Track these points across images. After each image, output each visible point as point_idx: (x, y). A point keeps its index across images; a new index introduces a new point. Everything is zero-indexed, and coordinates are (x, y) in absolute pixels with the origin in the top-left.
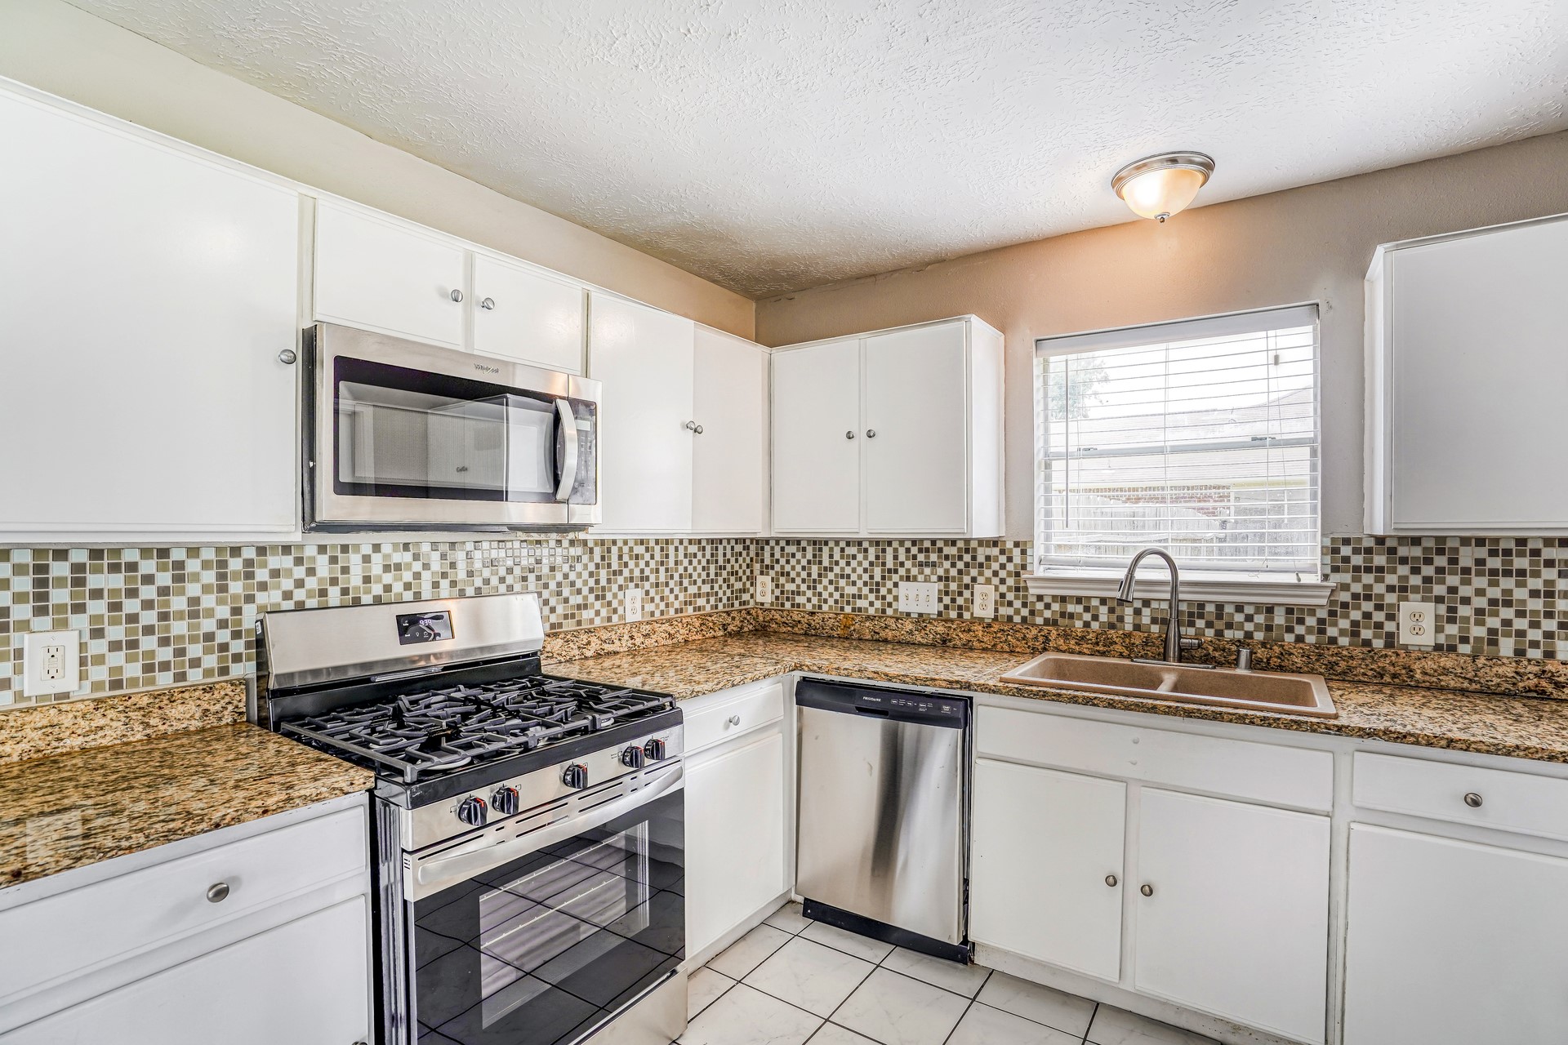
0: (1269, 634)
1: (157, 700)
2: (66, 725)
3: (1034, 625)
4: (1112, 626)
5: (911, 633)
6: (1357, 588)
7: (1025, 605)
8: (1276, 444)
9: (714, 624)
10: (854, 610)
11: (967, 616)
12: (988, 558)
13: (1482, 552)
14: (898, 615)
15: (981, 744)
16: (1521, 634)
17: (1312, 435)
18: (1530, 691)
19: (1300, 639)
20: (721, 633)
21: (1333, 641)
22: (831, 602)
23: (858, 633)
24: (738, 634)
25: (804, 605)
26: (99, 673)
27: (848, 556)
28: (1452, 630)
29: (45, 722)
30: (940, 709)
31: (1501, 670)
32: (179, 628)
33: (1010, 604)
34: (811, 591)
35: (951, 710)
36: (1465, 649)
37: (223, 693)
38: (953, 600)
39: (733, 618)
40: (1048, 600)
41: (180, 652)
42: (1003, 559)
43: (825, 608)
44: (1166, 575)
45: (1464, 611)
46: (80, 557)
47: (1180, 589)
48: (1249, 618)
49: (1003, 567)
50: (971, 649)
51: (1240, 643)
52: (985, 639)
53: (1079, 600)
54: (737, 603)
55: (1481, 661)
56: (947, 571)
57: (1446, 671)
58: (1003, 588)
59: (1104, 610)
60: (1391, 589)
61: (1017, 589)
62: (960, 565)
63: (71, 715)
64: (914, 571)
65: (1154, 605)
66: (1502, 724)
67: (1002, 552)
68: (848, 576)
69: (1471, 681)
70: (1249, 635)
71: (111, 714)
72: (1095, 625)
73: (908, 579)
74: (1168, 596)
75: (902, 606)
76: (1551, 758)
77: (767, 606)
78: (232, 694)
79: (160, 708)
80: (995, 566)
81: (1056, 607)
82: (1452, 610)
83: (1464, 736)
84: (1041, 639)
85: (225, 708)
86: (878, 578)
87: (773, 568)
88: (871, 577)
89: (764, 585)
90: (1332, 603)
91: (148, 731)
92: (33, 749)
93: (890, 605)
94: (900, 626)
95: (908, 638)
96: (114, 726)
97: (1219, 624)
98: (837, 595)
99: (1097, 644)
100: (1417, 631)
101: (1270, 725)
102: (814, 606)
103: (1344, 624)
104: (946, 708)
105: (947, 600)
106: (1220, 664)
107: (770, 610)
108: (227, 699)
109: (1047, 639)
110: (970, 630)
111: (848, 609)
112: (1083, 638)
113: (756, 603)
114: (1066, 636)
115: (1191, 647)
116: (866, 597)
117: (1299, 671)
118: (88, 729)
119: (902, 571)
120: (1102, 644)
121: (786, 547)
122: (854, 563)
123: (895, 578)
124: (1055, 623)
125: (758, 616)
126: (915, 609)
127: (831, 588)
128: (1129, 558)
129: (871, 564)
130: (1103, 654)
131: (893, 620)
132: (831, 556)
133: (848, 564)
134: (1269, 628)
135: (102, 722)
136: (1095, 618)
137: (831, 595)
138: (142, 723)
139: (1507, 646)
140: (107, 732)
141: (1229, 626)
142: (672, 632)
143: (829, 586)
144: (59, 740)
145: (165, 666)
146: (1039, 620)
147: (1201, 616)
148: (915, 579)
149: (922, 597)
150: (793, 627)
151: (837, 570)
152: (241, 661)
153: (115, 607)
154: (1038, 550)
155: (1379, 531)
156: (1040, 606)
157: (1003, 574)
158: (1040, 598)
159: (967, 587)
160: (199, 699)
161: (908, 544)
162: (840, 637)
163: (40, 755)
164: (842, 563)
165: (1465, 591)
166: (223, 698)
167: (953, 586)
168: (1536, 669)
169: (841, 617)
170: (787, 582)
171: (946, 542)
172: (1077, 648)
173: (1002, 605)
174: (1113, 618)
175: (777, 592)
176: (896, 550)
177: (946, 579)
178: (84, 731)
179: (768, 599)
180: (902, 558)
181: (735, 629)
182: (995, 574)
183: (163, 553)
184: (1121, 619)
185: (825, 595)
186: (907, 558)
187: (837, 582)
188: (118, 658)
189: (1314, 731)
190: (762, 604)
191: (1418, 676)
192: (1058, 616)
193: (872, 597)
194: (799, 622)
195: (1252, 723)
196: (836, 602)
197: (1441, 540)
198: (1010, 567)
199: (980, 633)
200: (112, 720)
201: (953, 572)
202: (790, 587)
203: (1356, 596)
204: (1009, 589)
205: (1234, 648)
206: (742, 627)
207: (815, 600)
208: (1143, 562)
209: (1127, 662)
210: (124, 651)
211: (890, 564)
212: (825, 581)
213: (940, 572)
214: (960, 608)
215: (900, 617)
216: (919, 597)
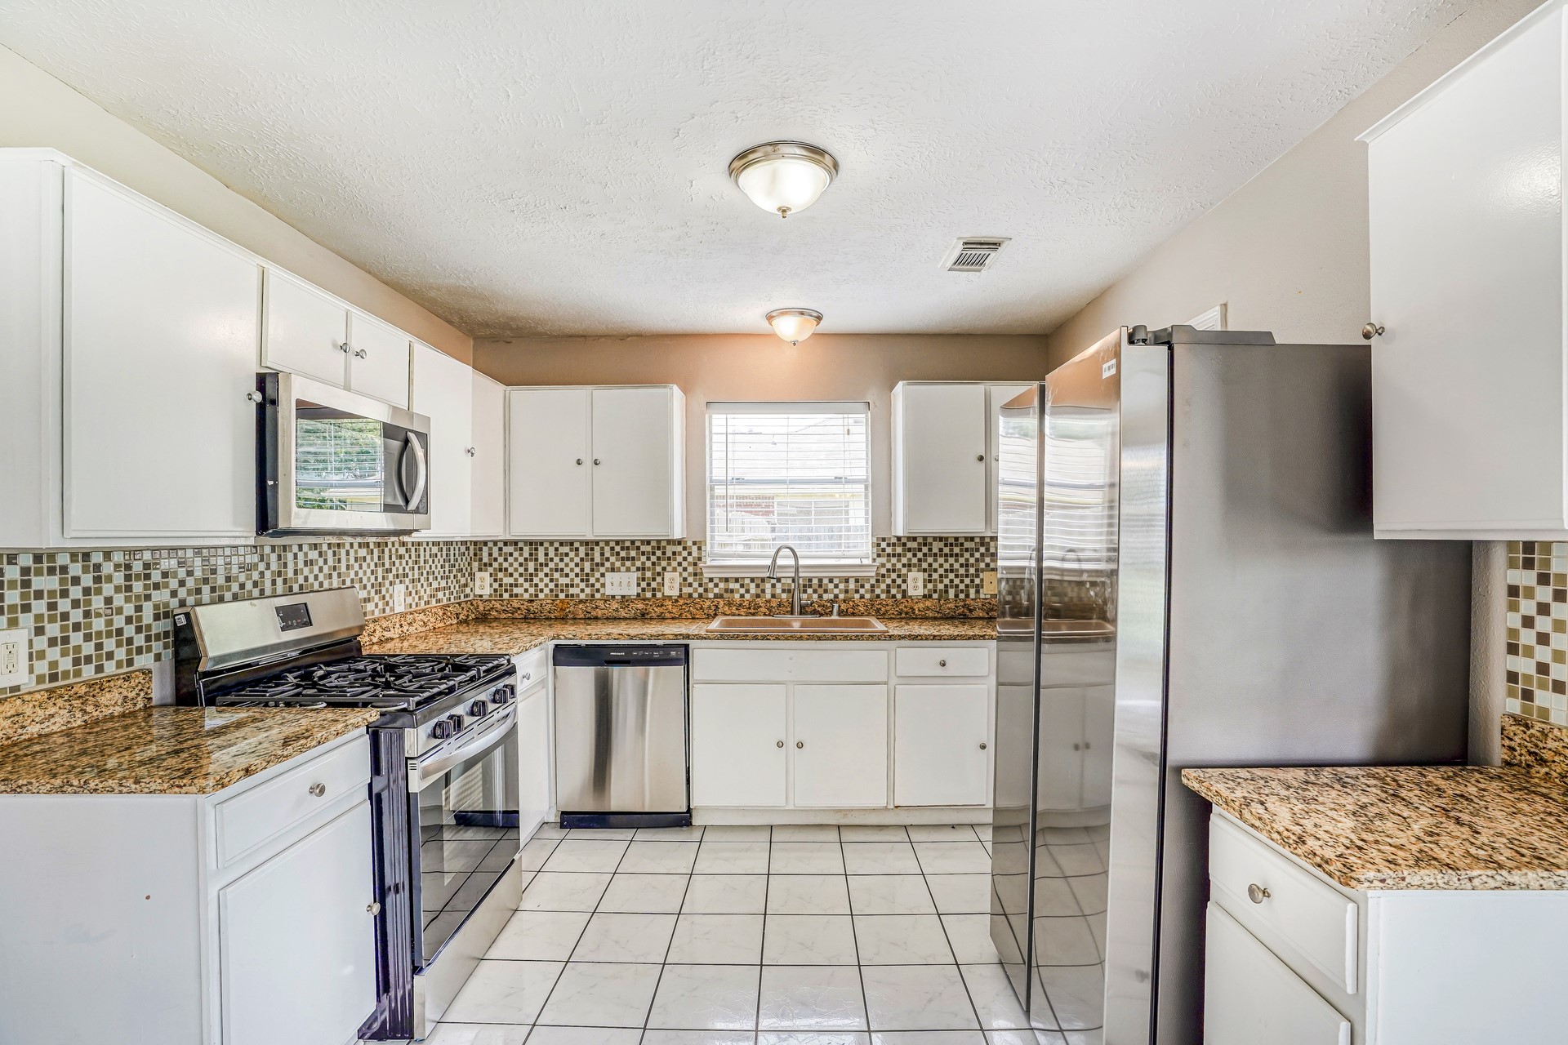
0: (847, 595)
1: (92, 689)
2: (28, 714)
3: (707, 599)
4: (758, 596)
5: (617, 610)
6: (889, 566)
7: (701, 585)
8: (848, 482)
9: (451, 613)
10: (567, 596)
11: (659, 595)
12: (674, 553)
13: (941, 545)
14: (605, 598)
15: (697, 676)
16: (957, 586)
17: (865, 477)
18: (961, 615)
19: (862, 597)
20: (455, 621)
21: (878, 596)
22: (546, 591)
23: (573, 613)
24: (466, 622)
25: (522, 595)
26: (42, 667)
27: (562, 554)
28: (930, 586)
29: (13, 712)
30: (670, 654)
31: (949, 605)
32: (99, 624)
33: (690, 585)
34: (528, 583)
35: (677, 654)
36: (935, 596)
37: (137, 681)
38: (649, 585)
39: (463, 609)
40: (716, 581)
41: (99, 647)
42: (685, 554)
43: (541, 596)
44: (792, 562)
45: (935, 576)
46: (26, 560)
47: (800, 570)
48: (836, 586)
49: (685, 559)
50: (664, 619)
51: (832, 602)
52: (674, 611)
53: (737, 580)
54: (462, 596)
55: (942, 602)
56: (643, 563)
57: (928, 608)
58: (685, 574)
59: (753, 586)
60: (904, 566)
61: (695, 574)
62: (653, 558)
63: (31, 705)
64: (618, 564)
65: (783, 581)
66: (952, 629)
67: (685, 549)
68: (562, 570)
69: (938, 612)
70: (836, 596)
71: (60, 702)
72: (747, 596)
73: (613, 570)
74: (793, 575)
75: (609, 591)
76: (969, 639)
77: (484, 598)
78: (143, 682)
79: (94, 696)
80: (680, 559)
81: (722, 585)
82: (930, 576)
83: (938, 634)
84: (713, 608)
85: (138, 695)
86: (587, 570)
87: (491, 565)
88: (582, 570)
89: (482, 579)
90: (877, 574)
91: (86, 717)
92: (4, 736)
93: (598, 591)
94: (607, 606)
95: (615, 614)
96: (62, 714)
97: (820, 591)
98: (552, 585)
99: (750, 608)
100: (915, 588)
101: (859, 639)
102: (531, 595)
103: (883, 586)
104: (673, 653)
105: (644, 585)
106: (821, 615)
107: (490, 601)
108: (140, 687)
109: (717, 607)
110: (662, 605)
111: (562, 596)
112: (740, 605)
113: (475, 596)
114: (730, 604)
115: (807, 605)
116: (578, 586)
117: (862, 615)
118: (43, 717)
119: (608, 565)
120: (753, 609)
121: (504, 548)
122: (566, 560)
123: (602, 570)
124: (721, 596)
125: (478, 606)
126: (618, 592)
127: (547, 580)
128: (772, 552)
129: (582, 559)
130: (753, 614)
131: (602, 602)
132: (546, 554)
133: (562, 560)
134: (847, 591)
135: (52, 710)
136: (748, 591)
137: (546, 585)
138: (81, 710)
139: (952, 592)
140: (57, 719)
141: (826, 591)
142: (426, 621)
143: (545, 579)
144: (23, 727)
145: (88, 660)
146: (711, 595)
147: (810, 586)
148: (619, 570)
149: (624, 583)
150: (513, 614)
151: (552, 565)
152: (142, 653)
153: (52, 606)
154: (708, 547)
155: (900, 533)
156: (711, 585)
157: (685, 564)
158: (711, 580)
159: (659, 574)
160: (121, 687)
161: (612, 544)
162: (556, 618)
163: (10, 742)
164: (557, 560)
165: (935, 565)
166: (137, 686)
167: (648, 574)
168: (962, 603)
169: (558, 602)
170: (505, 576)
171: (643, 542)
172: (737, 612)
173: (685, 586)
174: (759, 591)
175: (496, 585)
176: (602, 549)
177: (643, 569)
178: (41, 718)
179: (487, 591)
180: (607, 554)
181: (464, 617)
182: (680, 564)
183: (86, 556)
184: (763, 591)
185: (541, 585)
186: (612, 555)
187: (552, 575)
188: (54, 653)
189: (879, 639)
190: (481, 596)
191: (917, 612)
192: (723, 592)
193: (582, 585)
194: (519, 608)
195: (851, 639)
196: (551, 591)
197: (925, 538)
198: (690, 559)
199: (670, 607)
200: (60, 708)
201: (648, 564)
202: (508, 580)
203: (888, 570)
204: (690, 574)
205: (829, 604)
206: (468, 616)
207: (532, 590)
208: (780, 553)
209: (771, 618)
210: (60, 647)
211: (598, 559)
212: (541, 575)
213: (638, 564)
214: (654, 589)
215: (607, 599)
216: (621, 583)
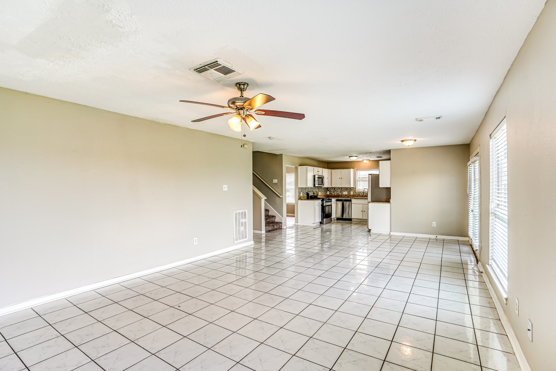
12: (352, 189)
15: (352, 203)
23: (339, 196)
27: (338, 189)
33: (354, 193)
34: (334, 193)
42: (354, 189)
50: (350, 197)
62: (350, 190)
75: (344, 194)
87: (330, 190)
98: (337, 193)
105: (348, 193)
114: (359, 196)
116: (340, 193)
119: (344, 191)
120: (362, 196)
121: (331, 188)
126: (345, 194)
129: (341, 190)
132: (336, 189)
136: (362, 194)
146: (357, 195)
151: (337, 191)
154: (357, 188)
157: (354, 191)
158: (357, 193)
159: (350, 192)
162: (337, 196)
171: (348, 188)
176: (343, 189)
177: (348, 191)
179: (329, 194)
184: (364, 194)
194: (332, 196)
202: (331, 192)
214: (350, 194)
215: (343, 195)
216: (345, 193)
